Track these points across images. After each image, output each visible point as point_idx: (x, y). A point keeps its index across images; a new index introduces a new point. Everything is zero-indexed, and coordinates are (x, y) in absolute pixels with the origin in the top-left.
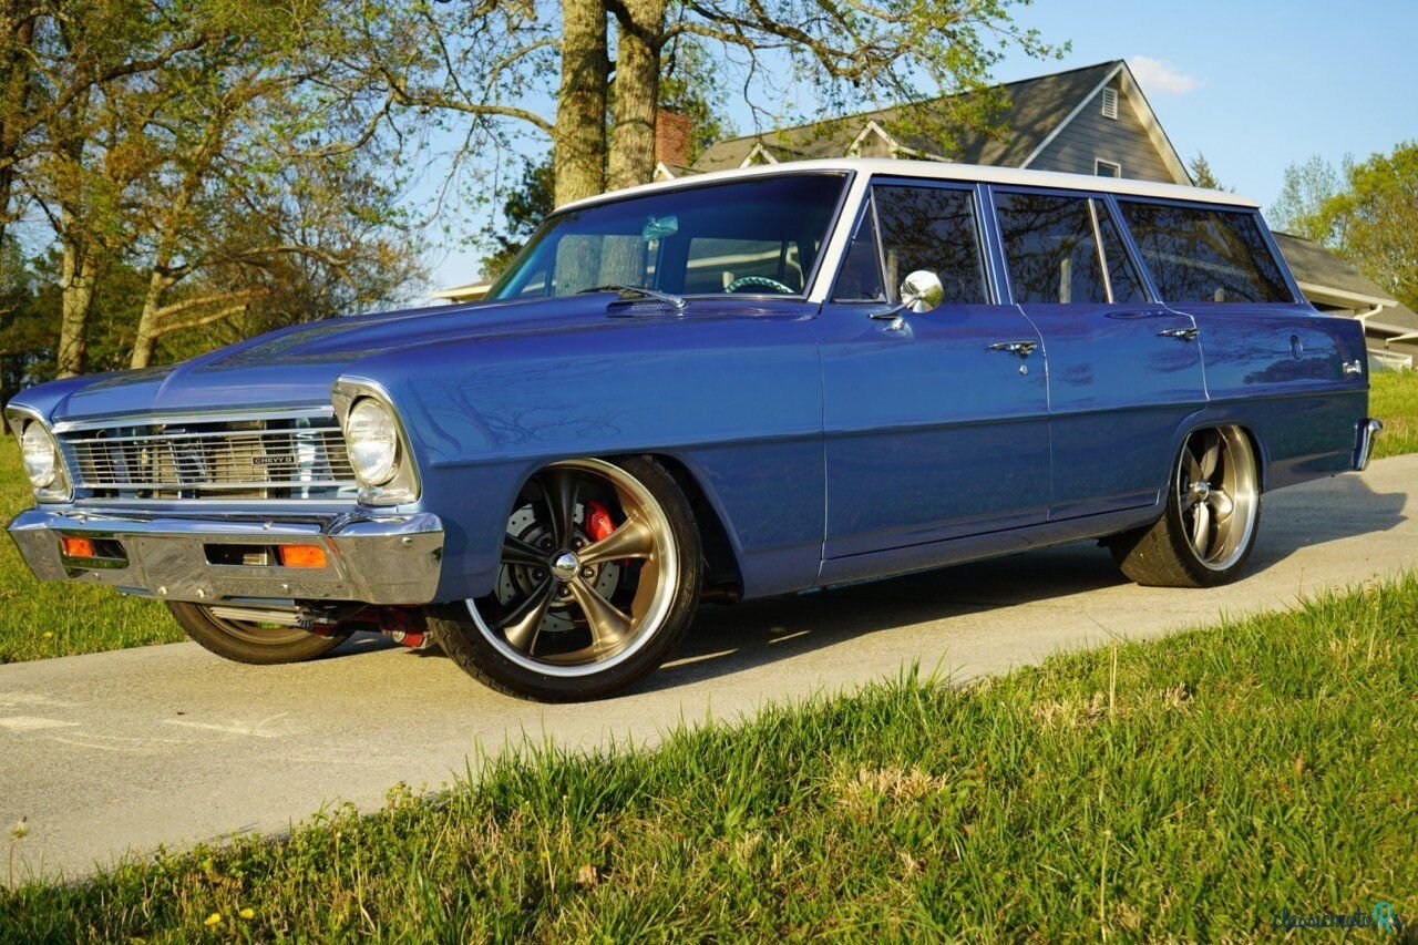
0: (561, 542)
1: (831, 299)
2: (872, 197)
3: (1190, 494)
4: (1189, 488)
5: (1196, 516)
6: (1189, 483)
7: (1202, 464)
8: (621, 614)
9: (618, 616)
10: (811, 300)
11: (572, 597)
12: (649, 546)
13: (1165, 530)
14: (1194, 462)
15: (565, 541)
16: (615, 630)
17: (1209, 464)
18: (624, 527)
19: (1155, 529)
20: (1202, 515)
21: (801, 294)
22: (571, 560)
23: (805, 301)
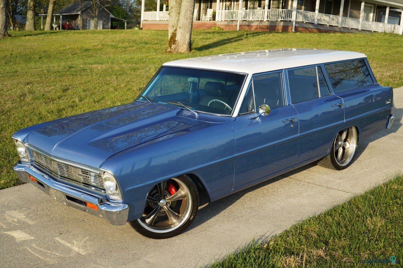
0: (161, 197)
1: (239, 115)
2: (252, 81)
3: (338, 145)
4: (338, 143)
5: (339, 151)
6: (338, 142)
7: (342, 136)
8: (177, 214)
9: (176, 215)
10: (233, 116)
11: (164, 210)
12: (185, 196)
13: (330, 158)
14: (340, 137)
15: (162, 196)
16: (175, 219)
17: (344, 136)
18: (178, 192)
19: (327, 157)
20: (341, 150)
21: (230, 114)
22: (163, 201)
23: (231, 117)
